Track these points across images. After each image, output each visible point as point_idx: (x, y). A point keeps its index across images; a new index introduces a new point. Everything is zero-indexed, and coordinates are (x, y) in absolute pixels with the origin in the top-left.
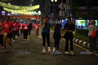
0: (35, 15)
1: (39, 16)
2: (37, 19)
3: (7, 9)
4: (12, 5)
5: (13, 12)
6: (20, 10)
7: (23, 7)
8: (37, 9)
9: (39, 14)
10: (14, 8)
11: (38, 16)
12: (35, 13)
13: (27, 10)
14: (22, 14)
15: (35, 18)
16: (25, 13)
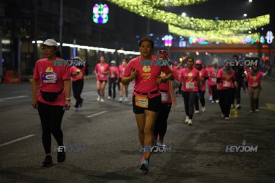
0: (255, 43)
1: (267, 47)
2: (263, 57)
3: (178, 29)
4: (192, 18)
5: (194, 37)
6: (212, 31)
7: (222, 23)
8: (263, 27)
9: (268, 41)
10: (196, 26)
11: (264, 46)
12: (256, 38)
13: (234, 31)
14: (218, 43)
15: (256, 54)
16: (227, 40)
